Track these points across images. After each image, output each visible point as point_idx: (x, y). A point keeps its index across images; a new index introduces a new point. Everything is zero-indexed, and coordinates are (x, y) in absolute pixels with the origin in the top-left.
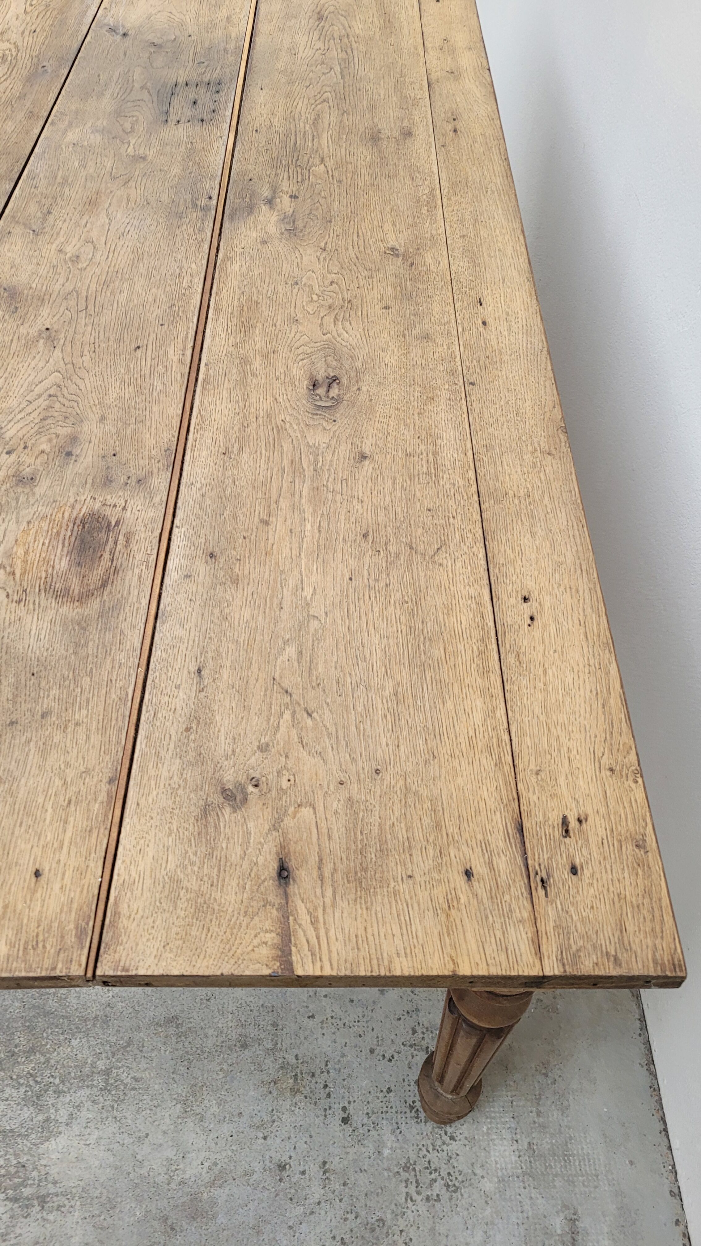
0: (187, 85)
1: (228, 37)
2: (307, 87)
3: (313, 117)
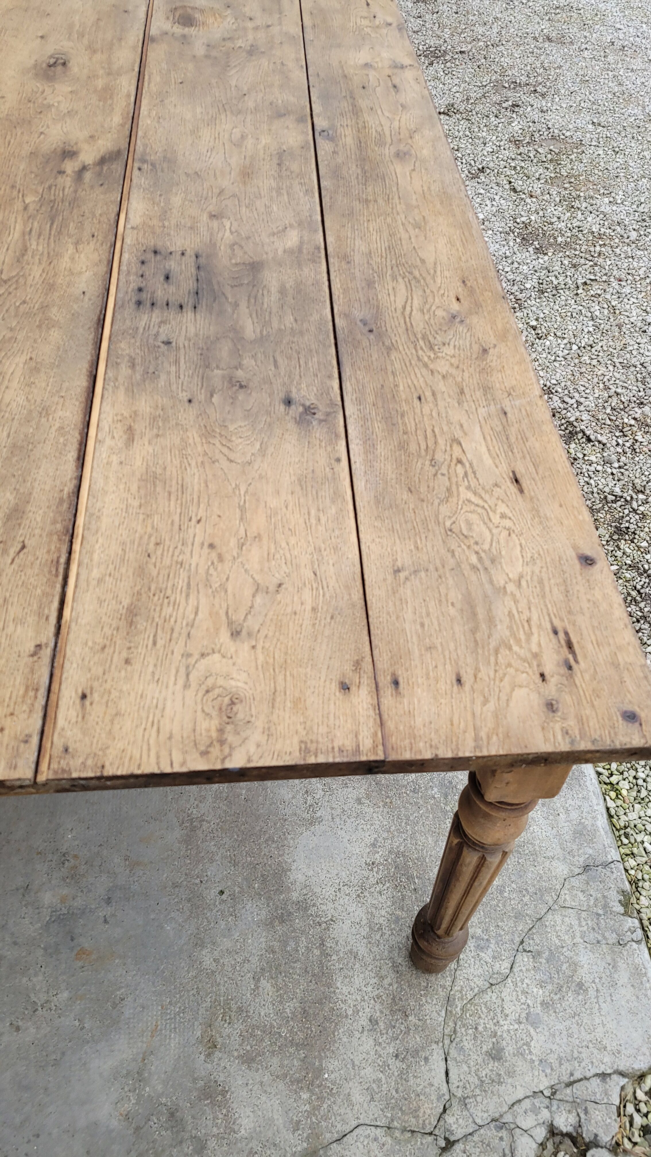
0: (181, 307)
1: (131, 391)
2: (24, 302)
3: (26, 257)
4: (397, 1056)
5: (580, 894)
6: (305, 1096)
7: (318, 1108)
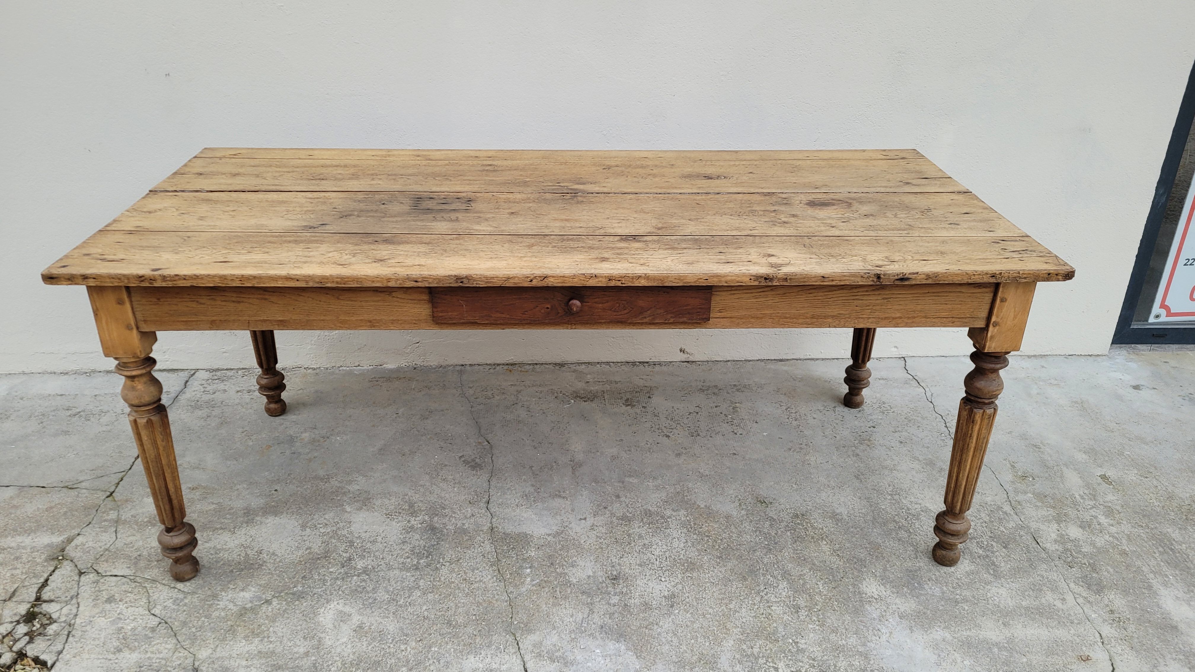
4: (139, 555)
5: (179, 662)
6: (146, 520)
7: (137, 525)
